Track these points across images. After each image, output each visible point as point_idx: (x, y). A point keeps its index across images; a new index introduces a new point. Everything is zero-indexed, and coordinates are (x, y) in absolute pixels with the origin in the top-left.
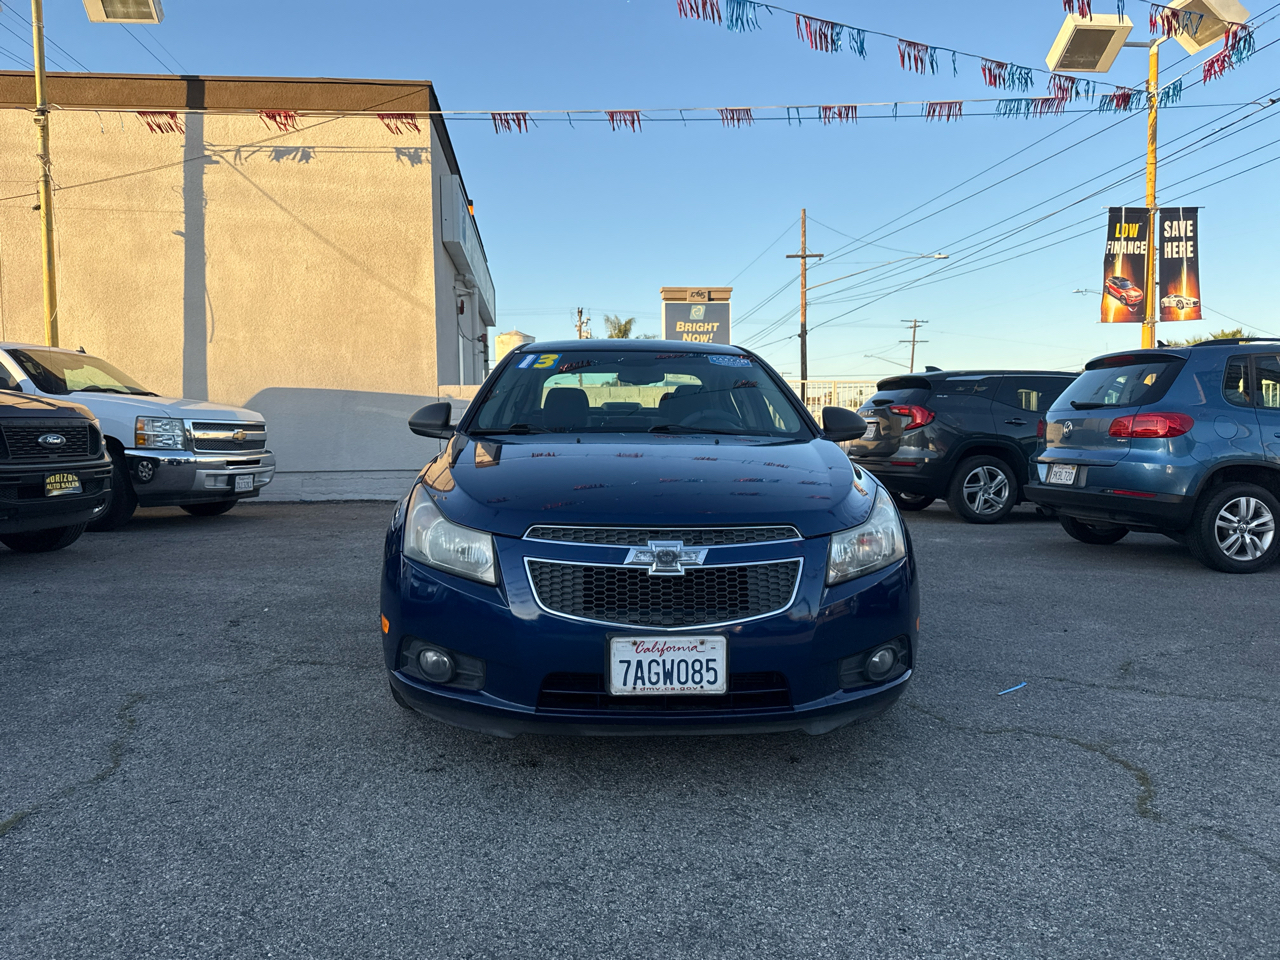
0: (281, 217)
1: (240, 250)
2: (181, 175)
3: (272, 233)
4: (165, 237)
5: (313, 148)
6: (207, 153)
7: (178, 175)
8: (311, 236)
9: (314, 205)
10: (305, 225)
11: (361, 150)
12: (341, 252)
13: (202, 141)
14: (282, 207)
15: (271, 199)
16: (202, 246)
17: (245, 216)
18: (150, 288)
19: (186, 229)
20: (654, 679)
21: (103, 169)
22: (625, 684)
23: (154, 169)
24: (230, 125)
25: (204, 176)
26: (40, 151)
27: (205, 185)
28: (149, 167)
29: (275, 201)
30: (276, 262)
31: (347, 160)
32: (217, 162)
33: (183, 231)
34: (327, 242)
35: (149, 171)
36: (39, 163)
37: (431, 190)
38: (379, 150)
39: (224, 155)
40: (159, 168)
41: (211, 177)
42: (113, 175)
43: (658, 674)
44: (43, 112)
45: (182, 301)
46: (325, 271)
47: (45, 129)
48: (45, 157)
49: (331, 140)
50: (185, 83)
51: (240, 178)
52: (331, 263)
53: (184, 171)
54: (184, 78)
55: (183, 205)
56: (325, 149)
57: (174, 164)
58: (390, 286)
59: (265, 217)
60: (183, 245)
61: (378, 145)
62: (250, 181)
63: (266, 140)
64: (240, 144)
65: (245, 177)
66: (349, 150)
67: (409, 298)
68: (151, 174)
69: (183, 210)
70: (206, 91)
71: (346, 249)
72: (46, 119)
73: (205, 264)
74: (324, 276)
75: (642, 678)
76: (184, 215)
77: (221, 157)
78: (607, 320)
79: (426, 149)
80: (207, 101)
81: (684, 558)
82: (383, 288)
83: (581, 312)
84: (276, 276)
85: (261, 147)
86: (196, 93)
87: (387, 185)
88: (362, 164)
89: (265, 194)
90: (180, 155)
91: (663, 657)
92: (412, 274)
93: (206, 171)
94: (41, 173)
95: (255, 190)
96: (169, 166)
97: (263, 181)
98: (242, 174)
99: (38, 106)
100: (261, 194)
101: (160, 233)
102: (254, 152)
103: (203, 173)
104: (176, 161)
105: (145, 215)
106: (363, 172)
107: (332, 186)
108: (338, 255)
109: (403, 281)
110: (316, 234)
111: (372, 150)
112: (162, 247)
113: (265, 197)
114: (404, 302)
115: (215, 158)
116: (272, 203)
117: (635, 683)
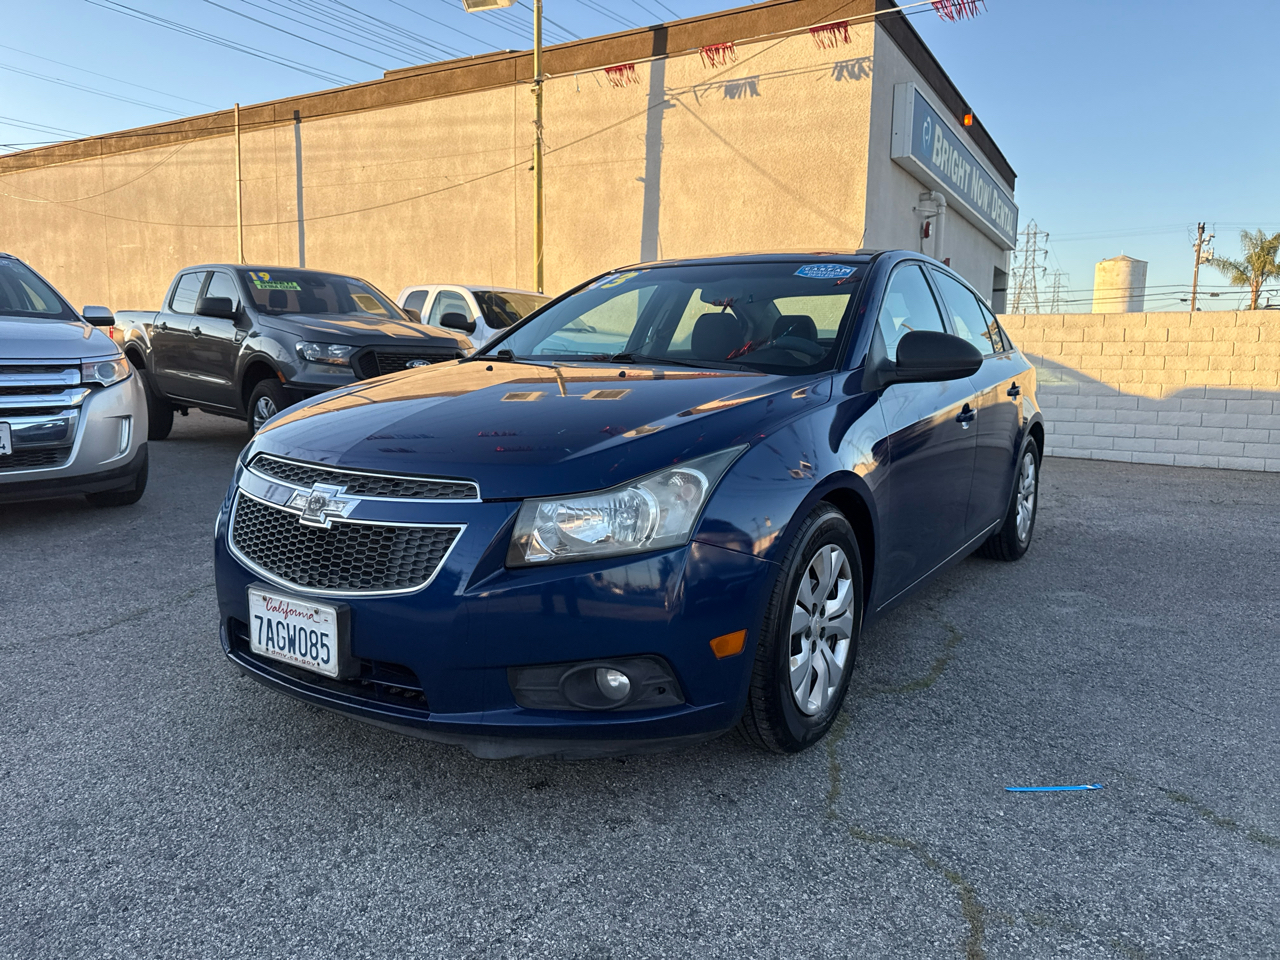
0: (724, 152)
1: (688, 190)
2: (645, 122)
3: (716, 169)
4: (630, 184)
5: (758, 76)
6: (666, 98)
7: (642, 123)
8: (750, 168)
9: (754, 136)
10: (745, 158)
11: (802, 70)
12: (776, 181)
13: (663, 87)
14: (726, 143)
15: (717, 135)
16: (658, 189)
17: (695, 155)
18: (617, 234)
19: (647, 175)
20: (281, 645)
21: (587, 126)
22: (260, 643)
23: (625, 121)
24: (686, 67)
25: (664, 121)
26: (535, 118)
27: (663, 130)
28: (621, 119)
29: (720, 137)
30: (717, 199)
31: (788, 83)
32: (674, 106)
33: (644, 176)
34: (764, 172)
35: (620, 123)
36: (533, 128)
37: (870, 103)
38: (820, 67)
39: (680, 97)
40: (629, 119)
41: (670, 121)
42: (595, 131)
43: (284, 638)
44: (538, 82)
45: (640, 244)
46: (760, 204)
47: (539, 97)
48: (539, 123)
49: (775, 65)
50: (652, 33)
51: (691, 118)
52: (766, 194)
53: (648, 119)
54: (651, 29)
55: (644, 151)
56: (768, 76)
57: (640, 113)
58: (820, 213)
59: (710, 155)
60: (643, 190)
61: (820, 63)
62: (701, 120)
63: (715, 76)
64: (694, 84)
65: (696, 116)
66: (790, 73)
67: (837, 223)
68: (622, 126)
69: (644, 156)
70: (669, 37)
71: (780, 178)
72: (541, 89)
73: (659, 205)
74: (758, 209)
75: (272, 639)
76: (645, 161)
77: (678, 100)
78: (1246, 235)
79: (868, 58)
80: (670, 47)
81: (332, 507)
82: (813, 216)
83: (1203, 228)
84: (716, 213)
85: (711, 84)
86: (661, 41)
87: (825, 104)
88: (802, 86)
89: (712, 131)
90: (645, 104)
91: (287, 621)
92: (843, 198)
93: (665, 115)
94: (535, 137)
95: (703, 128)
96: (636, 115)
97: (711, 117)
98: (694, 114)
99: (536, 78)
100: (708, 131)
101: (626, 181)
102: (706, 90)
103: (662, 118)
104: (641, 110)
105: (616, 164)
106: (803, 94)
107: (772, 114)
108: (772, 184)
109: (833, 206)
110: (755, 166)
111: (814, 68)
112: (627, 193)
113: (712, 134)
114: (832, 230)
115: (672, 102)
116: (717, 140)
117: (267, 645)
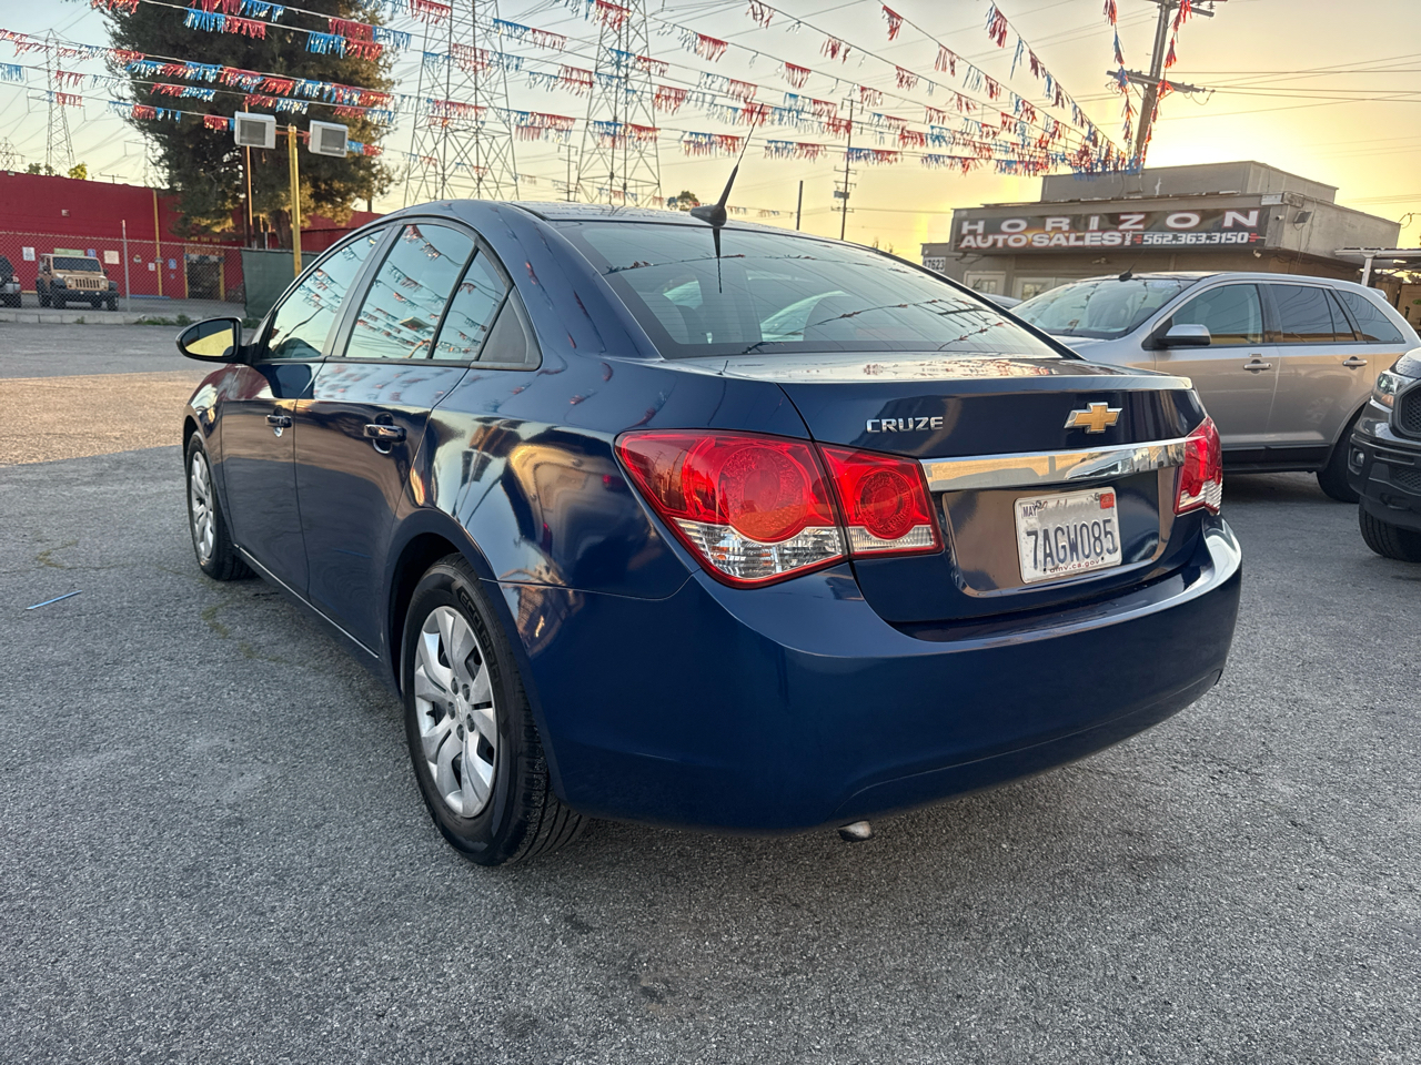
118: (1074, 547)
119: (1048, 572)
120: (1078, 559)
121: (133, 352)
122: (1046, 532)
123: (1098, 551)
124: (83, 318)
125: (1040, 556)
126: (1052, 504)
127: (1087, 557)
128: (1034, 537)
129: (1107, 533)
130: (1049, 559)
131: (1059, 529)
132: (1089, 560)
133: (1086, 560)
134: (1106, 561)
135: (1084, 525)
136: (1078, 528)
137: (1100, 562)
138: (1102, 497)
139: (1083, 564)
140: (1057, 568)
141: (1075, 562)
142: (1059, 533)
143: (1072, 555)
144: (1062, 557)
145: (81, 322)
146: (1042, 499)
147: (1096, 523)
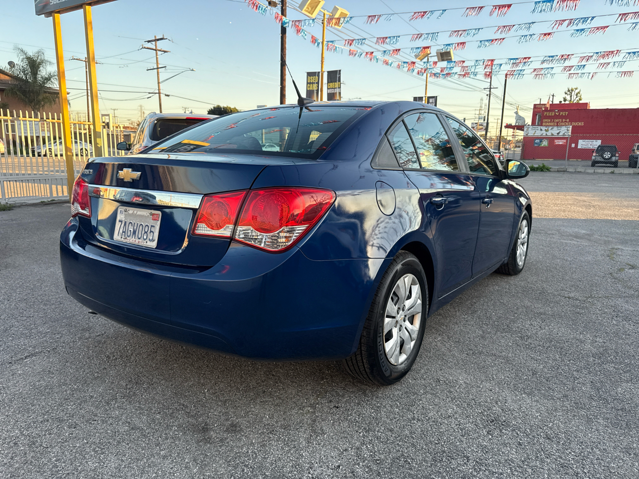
118: (134, 232)
119: (123, 239)
120: (135, 238)
121: (604, 185)
122: (125, 222)
123: (145, 237)
124: (614, 171)
125: (121, 231)
126: (131, 212)
127: (139, 239)
128: (121, 223)
129: (151, 232)
130: (124, 234)
131: (131, 223)
132: (140, 240)
133: (139, 240)
134: (148, 244)
135: (142, 225)
136: (139, 225)
137: (145, 243)
138: (153, 215)
139: (137, 241)
140: (126, 238)
141: (133, 239)
142: (130, 224)
143: (133, 235)
144: (129, 235)
145: (613, 173)
146: (128, 208)
147: (147, 225)
